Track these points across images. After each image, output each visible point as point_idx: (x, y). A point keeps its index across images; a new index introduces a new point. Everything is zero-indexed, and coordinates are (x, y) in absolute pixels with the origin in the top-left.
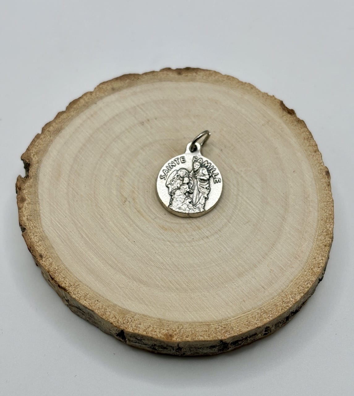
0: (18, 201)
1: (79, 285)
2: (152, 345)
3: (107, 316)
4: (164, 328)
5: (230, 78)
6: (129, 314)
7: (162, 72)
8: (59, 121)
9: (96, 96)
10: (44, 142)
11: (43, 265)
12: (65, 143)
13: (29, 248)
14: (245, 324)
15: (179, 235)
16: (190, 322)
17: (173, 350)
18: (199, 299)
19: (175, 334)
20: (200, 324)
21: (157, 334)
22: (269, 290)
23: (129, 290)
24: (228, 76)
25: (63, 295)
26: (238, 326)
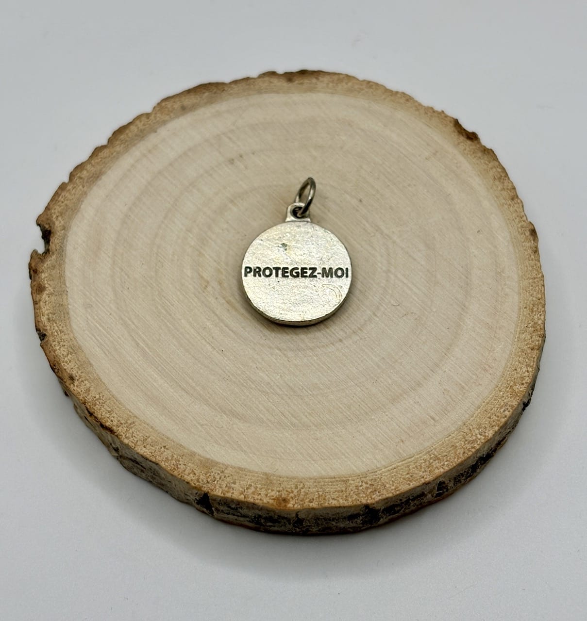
0: (33, 292)
1: (134, 422)
2: (255, 517)
3: (181, 471)
4: (273, 488)
5: (372, 85)
6: (215, 468)
7: (263, 79)
8: (97, 161)
9: (156, 119)
10: (73, 196)
11: (75, 393)
12: (107, 196)
13: (52, 365)
14: (404, 479)
16: (316, 477)
17: (290, 524)
18: (329, 440)
19: (292, 498)
20: (332, 480)
21: (262, 499)
22: (442, 422)
23: (215, 429)
24: (368, 83)
25: (109, 441)
26: (393, 481)
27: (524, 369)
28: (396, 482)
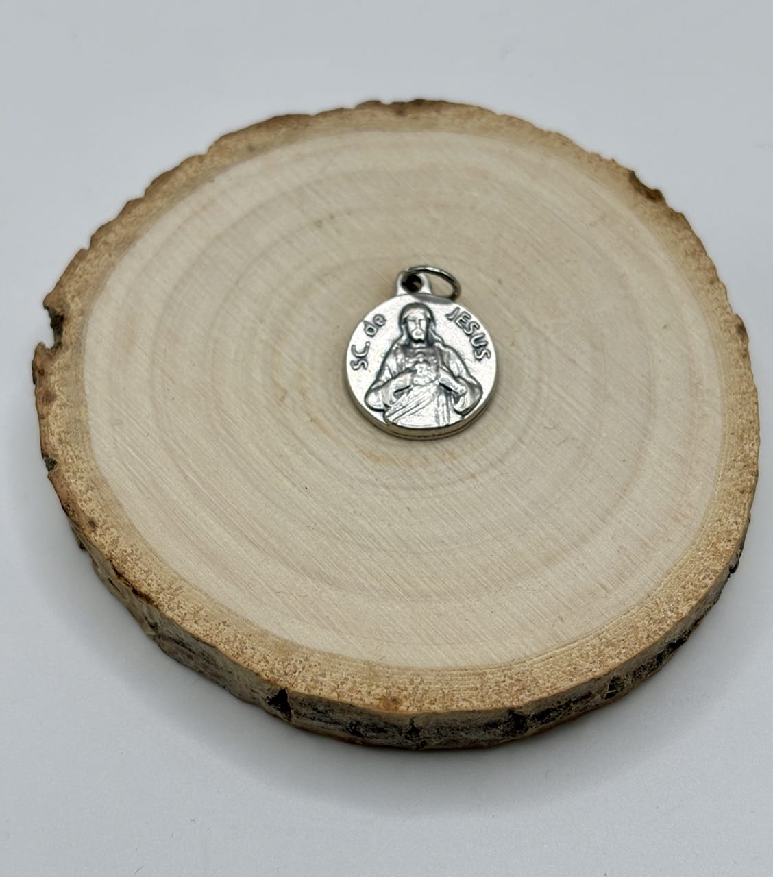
0: (38, 401)
1: (180, 588)
2: (351, 725)
3: (247, 658)
4: (379, 684)
5: (515, 122)
6: (297, 653)
7: (361, 111)
8: (129, 220)
9: (212, 164)
10: (96, 268)
11: (97, 544)
12: (143, 269)
13: (64, 505)
14: (564, 672)
15: (408, 472)
16: (439, 669)
17: (400, 734)
18: (458, 615)
19: (405, 697)
20: (462, 673)
21: (363, 698)
22: (617, 592)
23: (296, 598)
24: (510, 118)
25: (143, 613)
26: (548, 676)
27: (732, 520)
28: (552, 676)
